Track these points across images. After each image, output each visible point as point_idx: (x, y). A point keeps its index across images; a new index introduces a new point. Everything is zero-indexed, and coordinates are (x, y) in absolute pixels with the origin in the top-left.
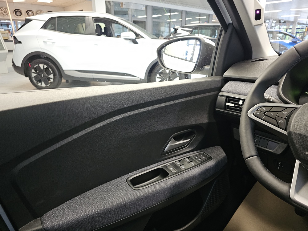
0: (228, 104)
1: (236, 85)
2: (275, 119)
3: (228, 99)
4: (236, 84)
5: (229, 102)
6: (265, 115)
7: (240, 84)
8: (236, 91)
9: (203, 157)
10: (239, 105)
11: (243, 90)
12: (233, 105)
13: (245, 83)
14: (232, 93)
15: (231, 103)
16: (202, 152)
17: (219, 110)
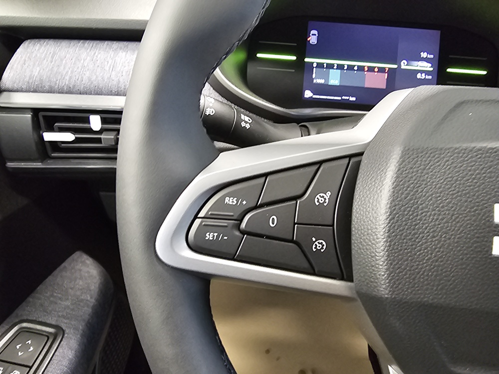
0: (49, 136)
1: (56, 57)
2: (292, 241)
3: (44, 117)
4: (54, 54)
5: (51, 129)
6: (243, 233)
7: (71, 50)
8: (65, 82)
9: (29, 346)
10: (90, 131)
11: (88, 74)
12: (69, 137)
13: (88, 44)
14: (51, 91)
15: (62, 130)
16: (25, 325)
17: (23, 165)
